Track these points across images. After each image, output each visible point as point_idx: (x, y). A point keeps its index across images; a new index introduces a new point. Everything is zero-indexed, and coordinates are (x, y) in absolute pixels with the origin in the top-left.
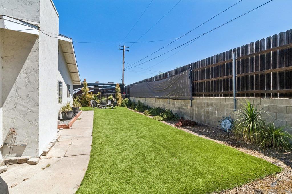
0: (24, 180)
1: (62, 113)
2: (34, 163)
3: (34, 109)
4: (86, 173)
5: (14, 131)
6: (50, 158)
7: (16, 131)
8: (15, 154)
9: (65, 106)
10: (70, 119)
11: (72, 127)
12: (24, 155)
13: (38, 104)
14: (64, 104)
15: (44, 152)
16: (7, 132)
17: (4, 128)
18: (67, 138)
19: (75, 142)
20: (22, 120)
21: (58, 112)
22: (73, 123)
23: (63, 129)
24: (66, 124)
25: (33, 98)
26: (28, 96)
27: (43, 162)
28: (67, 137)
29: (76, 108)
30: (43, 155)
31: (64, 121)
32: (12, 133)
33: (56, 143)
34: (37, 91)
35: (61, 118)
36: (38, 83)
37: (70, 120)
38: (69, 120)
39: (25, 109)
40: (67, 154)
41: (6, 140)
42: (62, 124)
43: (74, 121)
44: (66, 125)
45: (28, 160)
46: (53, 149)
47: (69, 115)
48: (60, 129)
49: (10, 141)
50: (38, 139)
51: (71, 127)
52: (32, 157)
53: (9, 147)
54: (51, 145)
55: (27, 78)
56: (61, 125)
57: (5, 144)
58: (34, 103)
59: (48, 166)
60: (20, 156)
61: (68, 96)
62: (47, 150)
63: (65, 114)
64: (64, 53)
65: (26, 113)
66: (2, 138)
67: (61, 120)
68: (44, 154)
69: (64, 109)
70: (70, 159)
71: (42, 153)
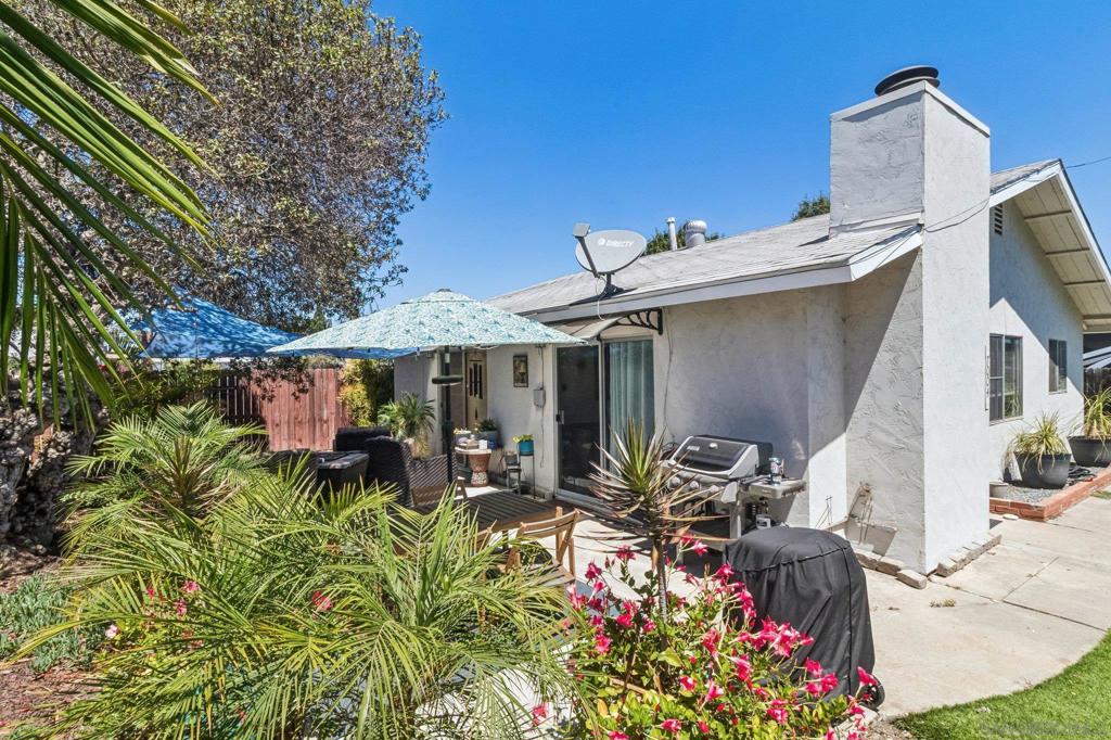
0: (891, 609)
1: (1020, 457)
2: (914, 585)
3: (913, 442)
4: (1068, 671)
5: (868, 491)
6: (957, 588)
7: (873, 491)
8: (872, 547)
9: (1034, 431)
10: (1060, 486)
11: (1059, 520)
12: (890, 556)
13: (922, 429)
14: (1027, 422)
15: (940, 566)
16: (855, 491)
17: (850, 481)
18: (1025, 552)
19: (1052, 574)
20: (885, 466)
21: (1003, 452)
22: (1067, 503)
23: (1016, 517)
24: (1033, 504)
25: (908, 415)
26: (896, 408)
27: (937, 589)
28: (1026, 548)
29: (1099, 442)
30: (938, 575)
31: (1026, 489)
32: (864, 494)
33: (982, 556)
34: (919, 397)
35: (1017, 475)
36: (922, 374)
37: (1054, 491)
38: (1048, 491)
39: (891, 441)
40: (1013, 598)
41: (853, 507)
42: (1016, 501)
43: (1078, 497)
44: (1029, 507)
45: (900, 570)
46: (968, 568)
47: (1051, 470)
48: (1007, 515)
49: (860, 512)
50: (924, 525)
51: (1051, 517)
52: (907, 568)
53: (859, 524)
54: (963, 555)
55: (895, 361)
56: (1009, 501)
57: (851, 516)
58: (910, 427)
59: (950, 604)
60: (883, 556)
61: (1052, 388)
62: (949, 565)
63: (1033, 464)
64: (1028, 221)
65: (894, 450)
66: (845, 501)
67: (1016, 483)
68: (941, 572)
69: (1028, 445)
70: (1020, 614)
71: (936, 567)
